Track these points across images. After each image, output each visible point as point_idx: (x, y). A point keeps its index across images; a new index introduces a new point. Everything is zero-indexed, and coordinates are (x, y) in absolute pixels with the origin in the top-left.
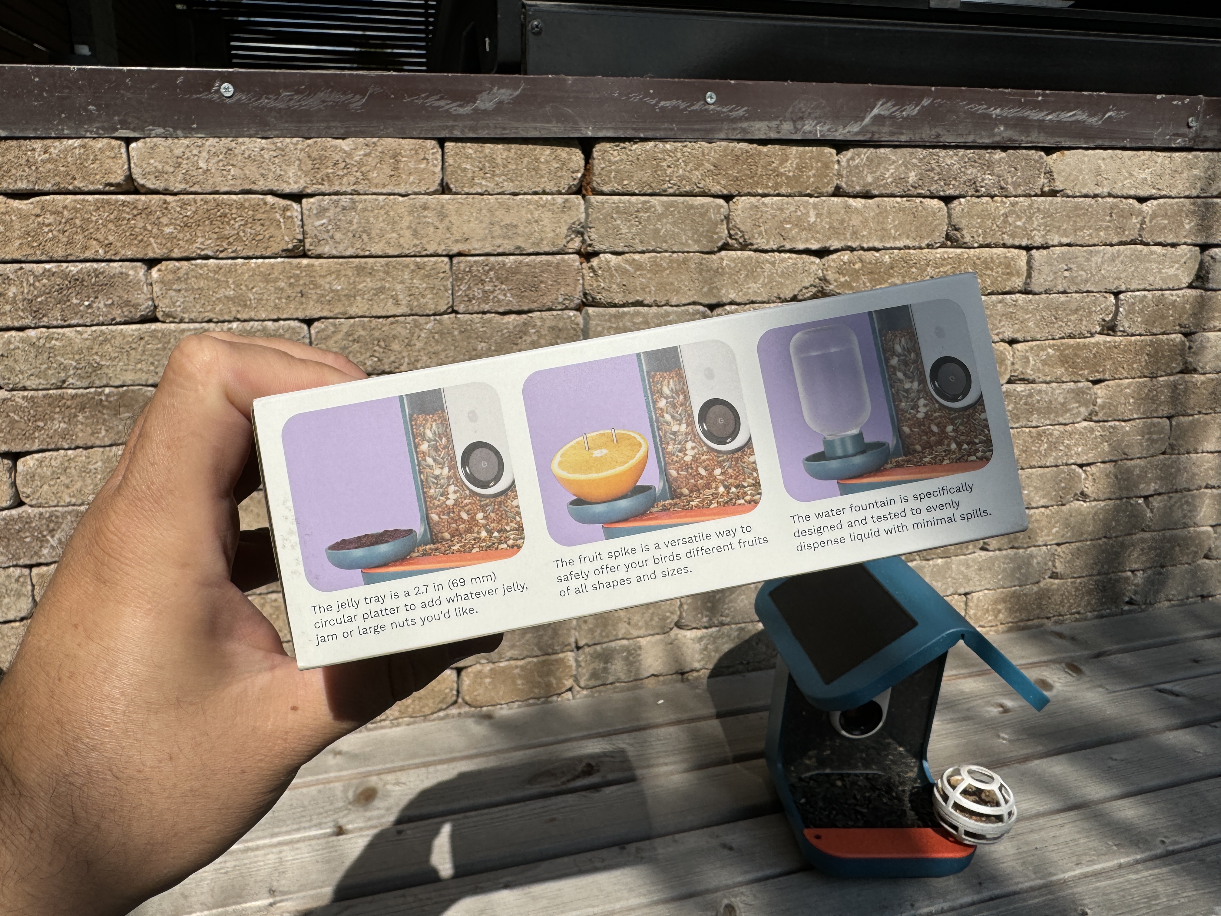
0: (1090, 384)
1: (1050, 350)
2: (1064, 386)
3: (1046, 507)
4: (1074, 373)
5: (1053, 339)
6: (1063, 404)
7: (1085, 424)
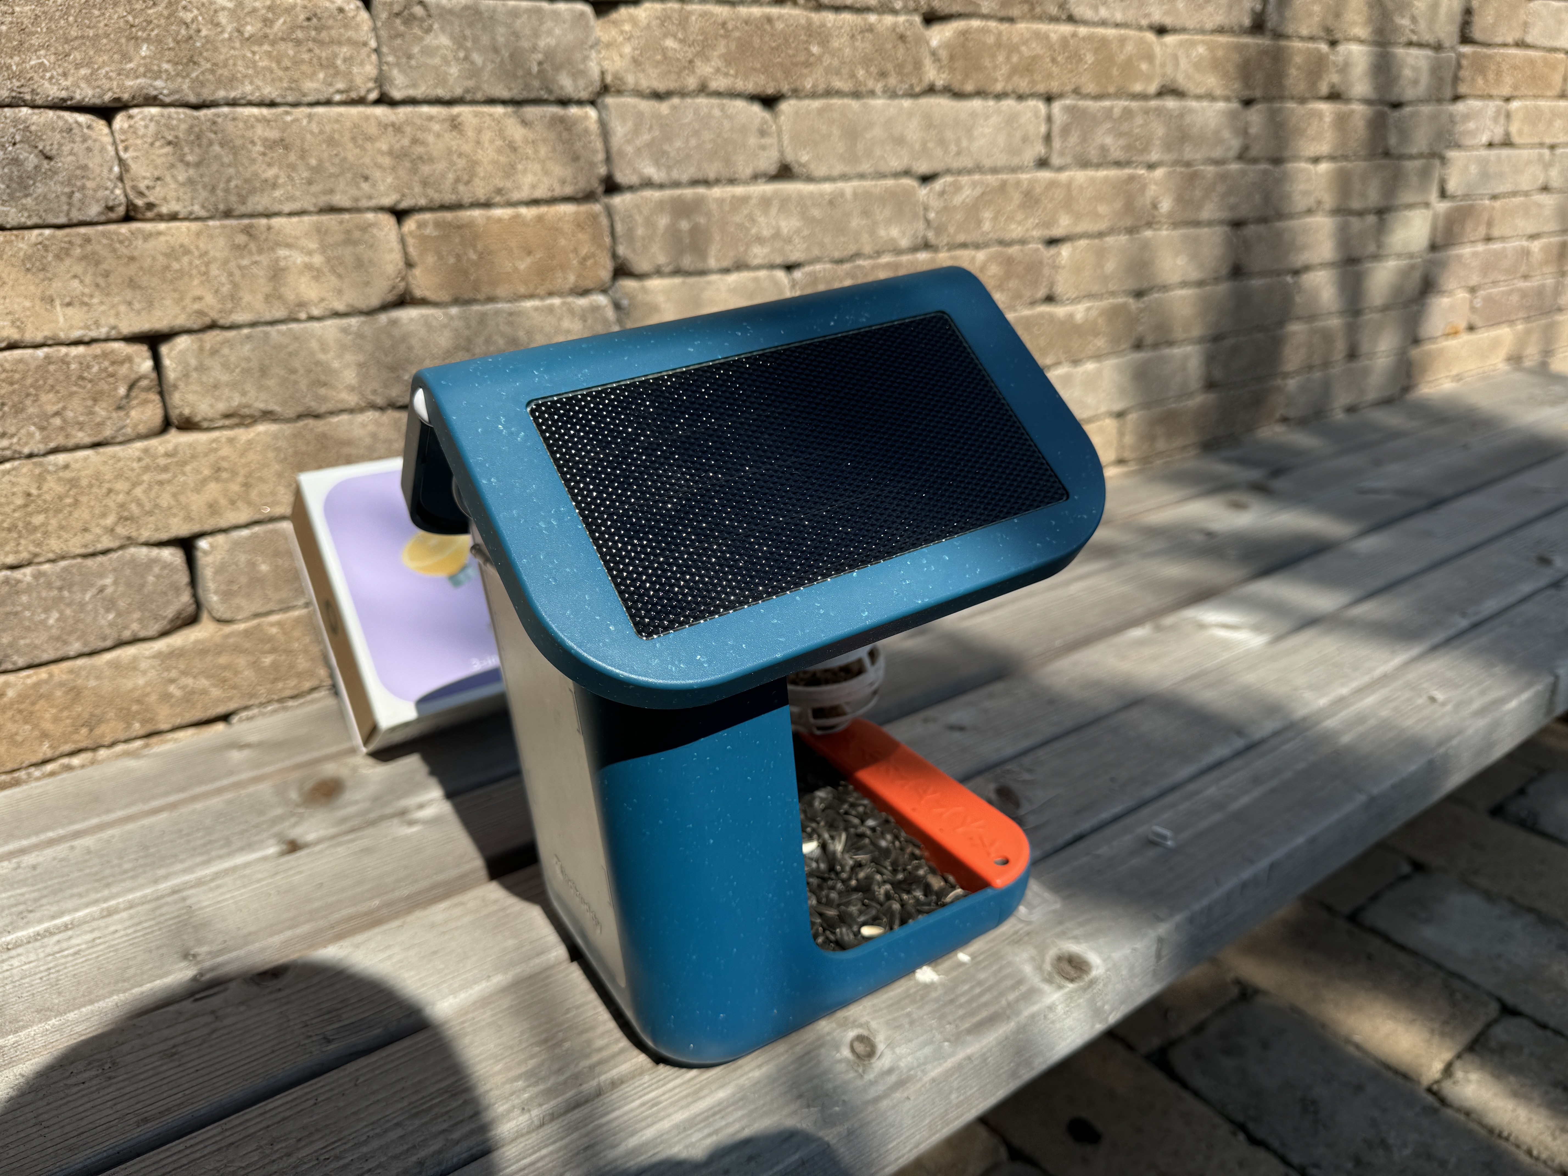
0: (1241, 106)
1: (1201, 50)
2: (1216, 105)
5: (1204, 30)
6: (1215, 133)
7: (1236, 165)
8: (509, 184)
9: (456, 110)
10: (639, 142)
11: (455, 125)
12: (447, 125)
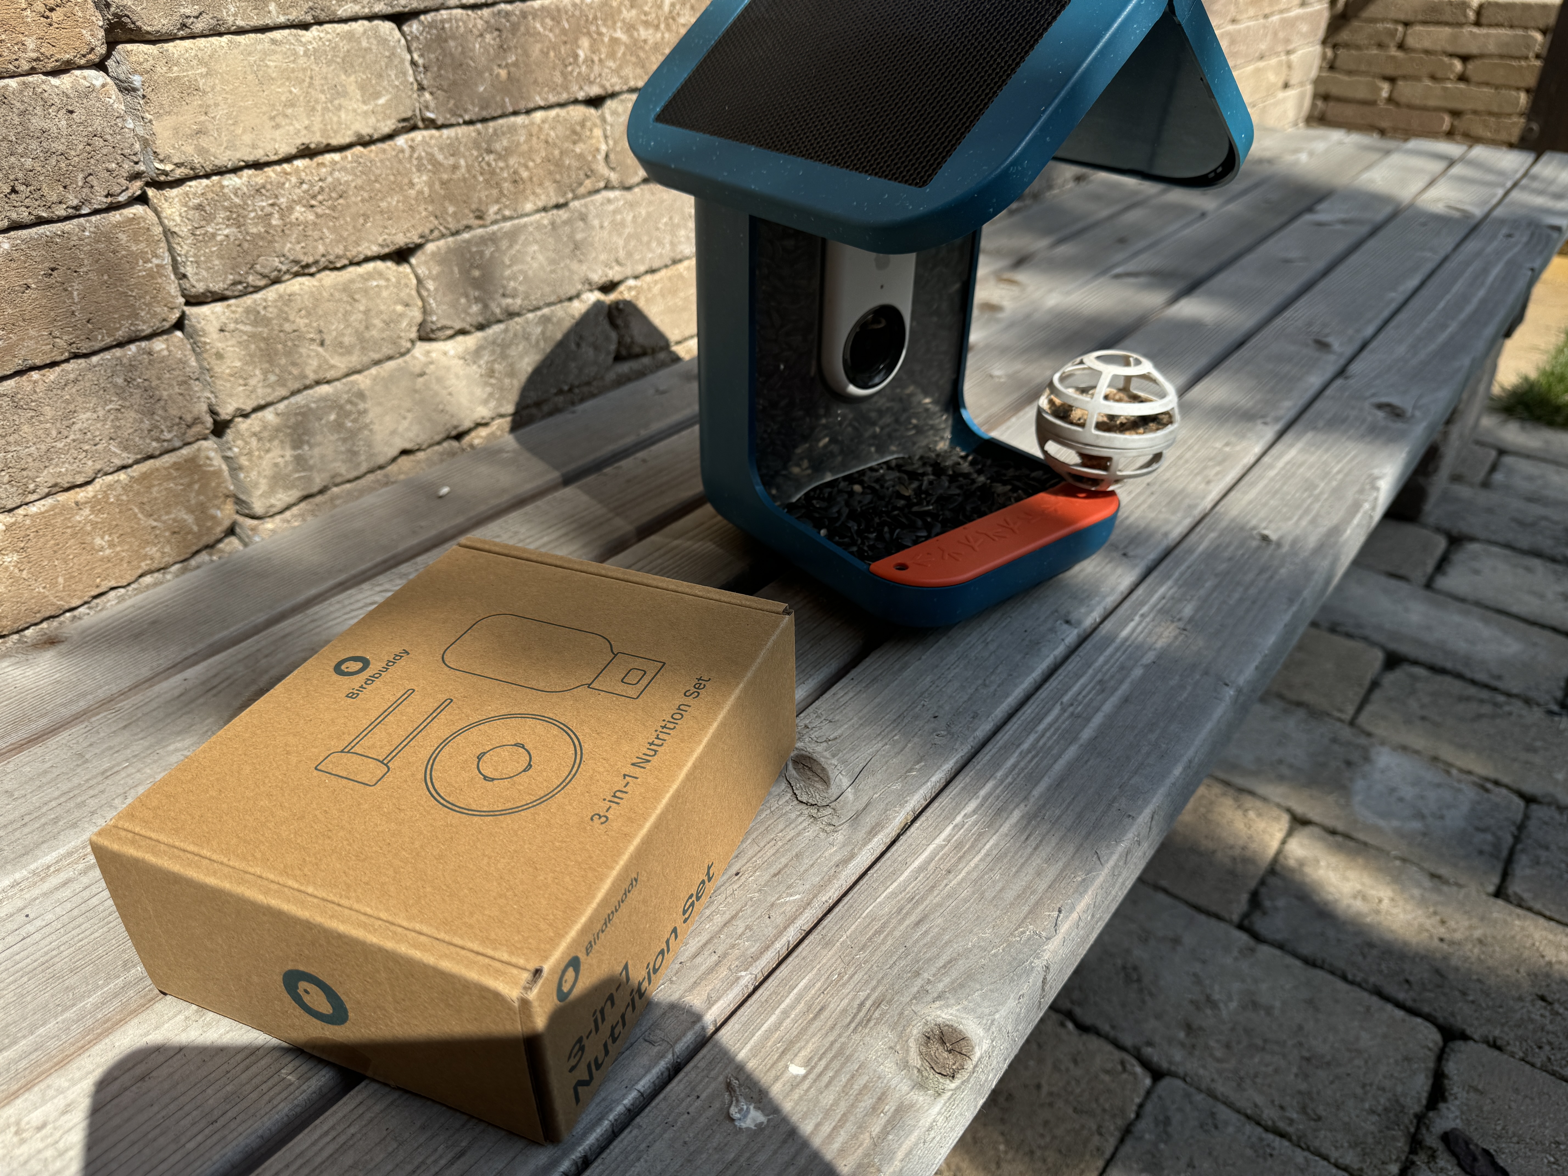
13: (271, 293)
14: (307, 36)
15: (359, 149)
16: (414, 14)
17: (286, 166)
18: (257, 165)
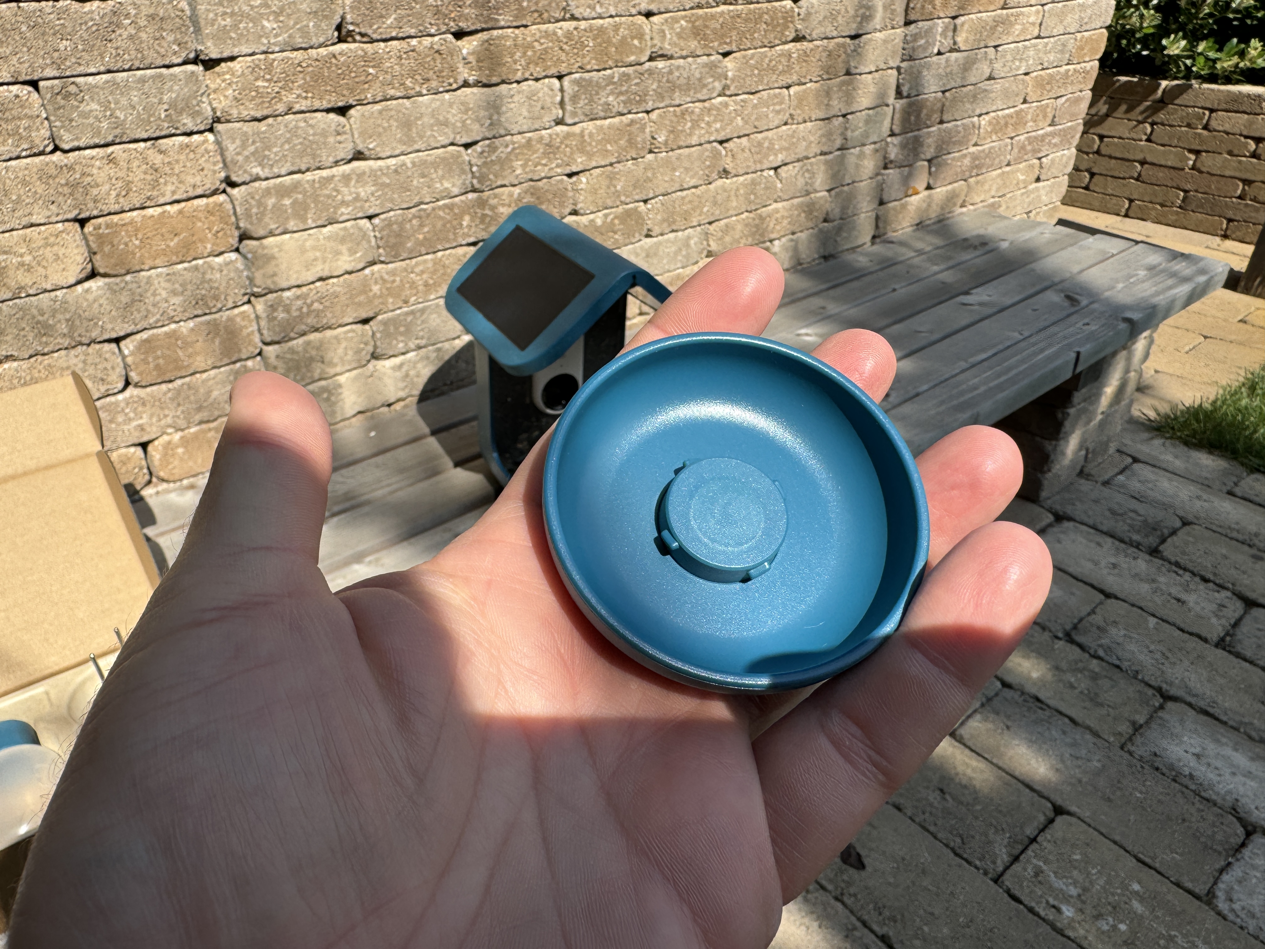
0: (720, 57)
1: (683, 22)
2: (699, 60)
3: (696, 187)
4: (706, 46)
5: (685, 10)
6: (700, 80)
7: (720, 99)
8: (155, 193)
9: (110, 149)
10: (246, 153)
11: (111, 160)
12: (105, 161)
13: (301, 341)
14: (325, 230)
15: (346, 276)
16: (376, 215)
17: (312, 286)
18: (299, 286)
